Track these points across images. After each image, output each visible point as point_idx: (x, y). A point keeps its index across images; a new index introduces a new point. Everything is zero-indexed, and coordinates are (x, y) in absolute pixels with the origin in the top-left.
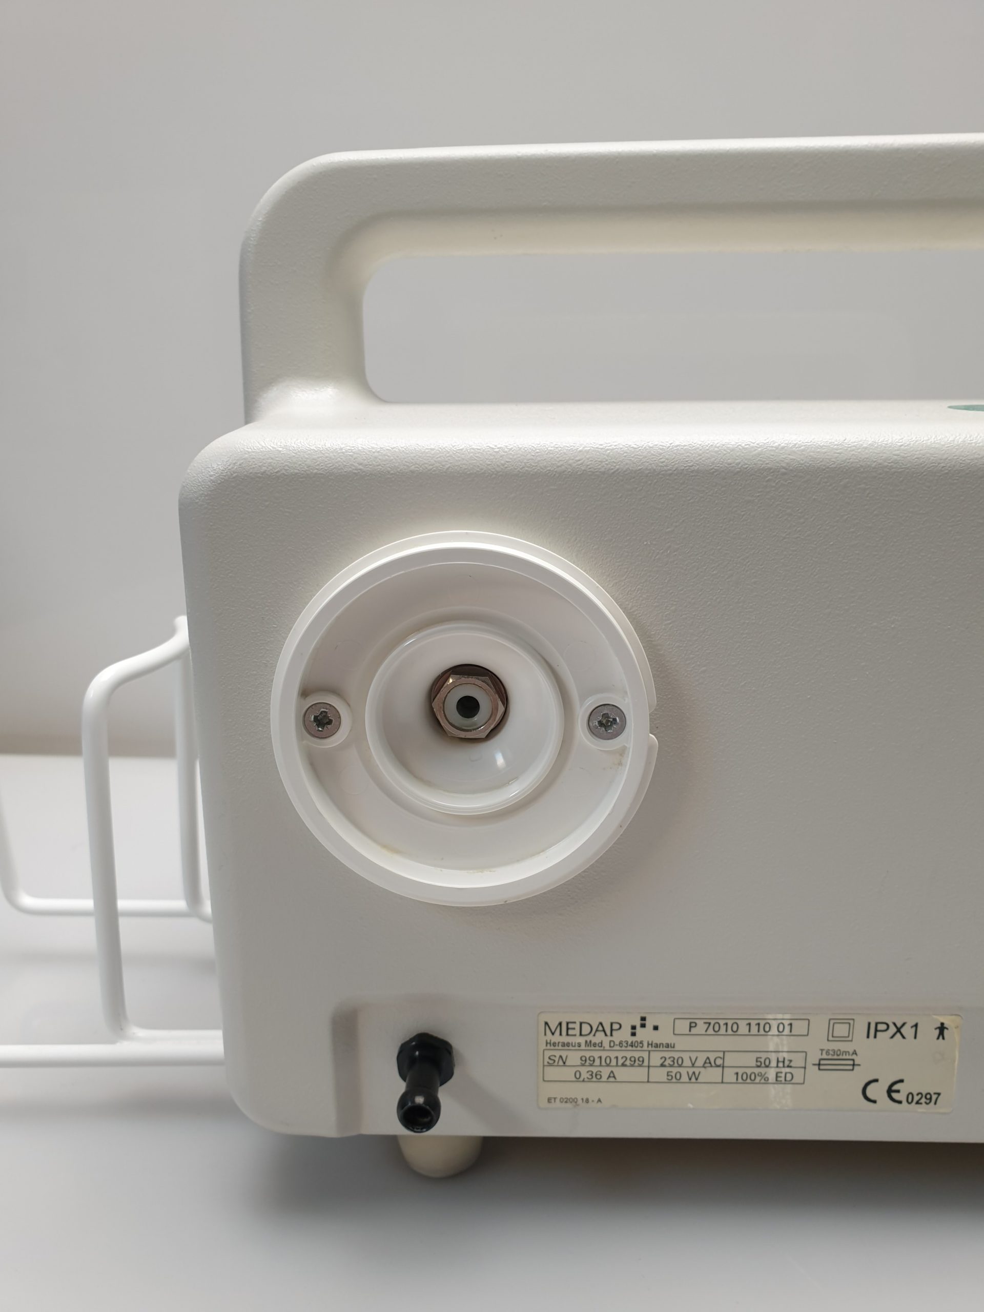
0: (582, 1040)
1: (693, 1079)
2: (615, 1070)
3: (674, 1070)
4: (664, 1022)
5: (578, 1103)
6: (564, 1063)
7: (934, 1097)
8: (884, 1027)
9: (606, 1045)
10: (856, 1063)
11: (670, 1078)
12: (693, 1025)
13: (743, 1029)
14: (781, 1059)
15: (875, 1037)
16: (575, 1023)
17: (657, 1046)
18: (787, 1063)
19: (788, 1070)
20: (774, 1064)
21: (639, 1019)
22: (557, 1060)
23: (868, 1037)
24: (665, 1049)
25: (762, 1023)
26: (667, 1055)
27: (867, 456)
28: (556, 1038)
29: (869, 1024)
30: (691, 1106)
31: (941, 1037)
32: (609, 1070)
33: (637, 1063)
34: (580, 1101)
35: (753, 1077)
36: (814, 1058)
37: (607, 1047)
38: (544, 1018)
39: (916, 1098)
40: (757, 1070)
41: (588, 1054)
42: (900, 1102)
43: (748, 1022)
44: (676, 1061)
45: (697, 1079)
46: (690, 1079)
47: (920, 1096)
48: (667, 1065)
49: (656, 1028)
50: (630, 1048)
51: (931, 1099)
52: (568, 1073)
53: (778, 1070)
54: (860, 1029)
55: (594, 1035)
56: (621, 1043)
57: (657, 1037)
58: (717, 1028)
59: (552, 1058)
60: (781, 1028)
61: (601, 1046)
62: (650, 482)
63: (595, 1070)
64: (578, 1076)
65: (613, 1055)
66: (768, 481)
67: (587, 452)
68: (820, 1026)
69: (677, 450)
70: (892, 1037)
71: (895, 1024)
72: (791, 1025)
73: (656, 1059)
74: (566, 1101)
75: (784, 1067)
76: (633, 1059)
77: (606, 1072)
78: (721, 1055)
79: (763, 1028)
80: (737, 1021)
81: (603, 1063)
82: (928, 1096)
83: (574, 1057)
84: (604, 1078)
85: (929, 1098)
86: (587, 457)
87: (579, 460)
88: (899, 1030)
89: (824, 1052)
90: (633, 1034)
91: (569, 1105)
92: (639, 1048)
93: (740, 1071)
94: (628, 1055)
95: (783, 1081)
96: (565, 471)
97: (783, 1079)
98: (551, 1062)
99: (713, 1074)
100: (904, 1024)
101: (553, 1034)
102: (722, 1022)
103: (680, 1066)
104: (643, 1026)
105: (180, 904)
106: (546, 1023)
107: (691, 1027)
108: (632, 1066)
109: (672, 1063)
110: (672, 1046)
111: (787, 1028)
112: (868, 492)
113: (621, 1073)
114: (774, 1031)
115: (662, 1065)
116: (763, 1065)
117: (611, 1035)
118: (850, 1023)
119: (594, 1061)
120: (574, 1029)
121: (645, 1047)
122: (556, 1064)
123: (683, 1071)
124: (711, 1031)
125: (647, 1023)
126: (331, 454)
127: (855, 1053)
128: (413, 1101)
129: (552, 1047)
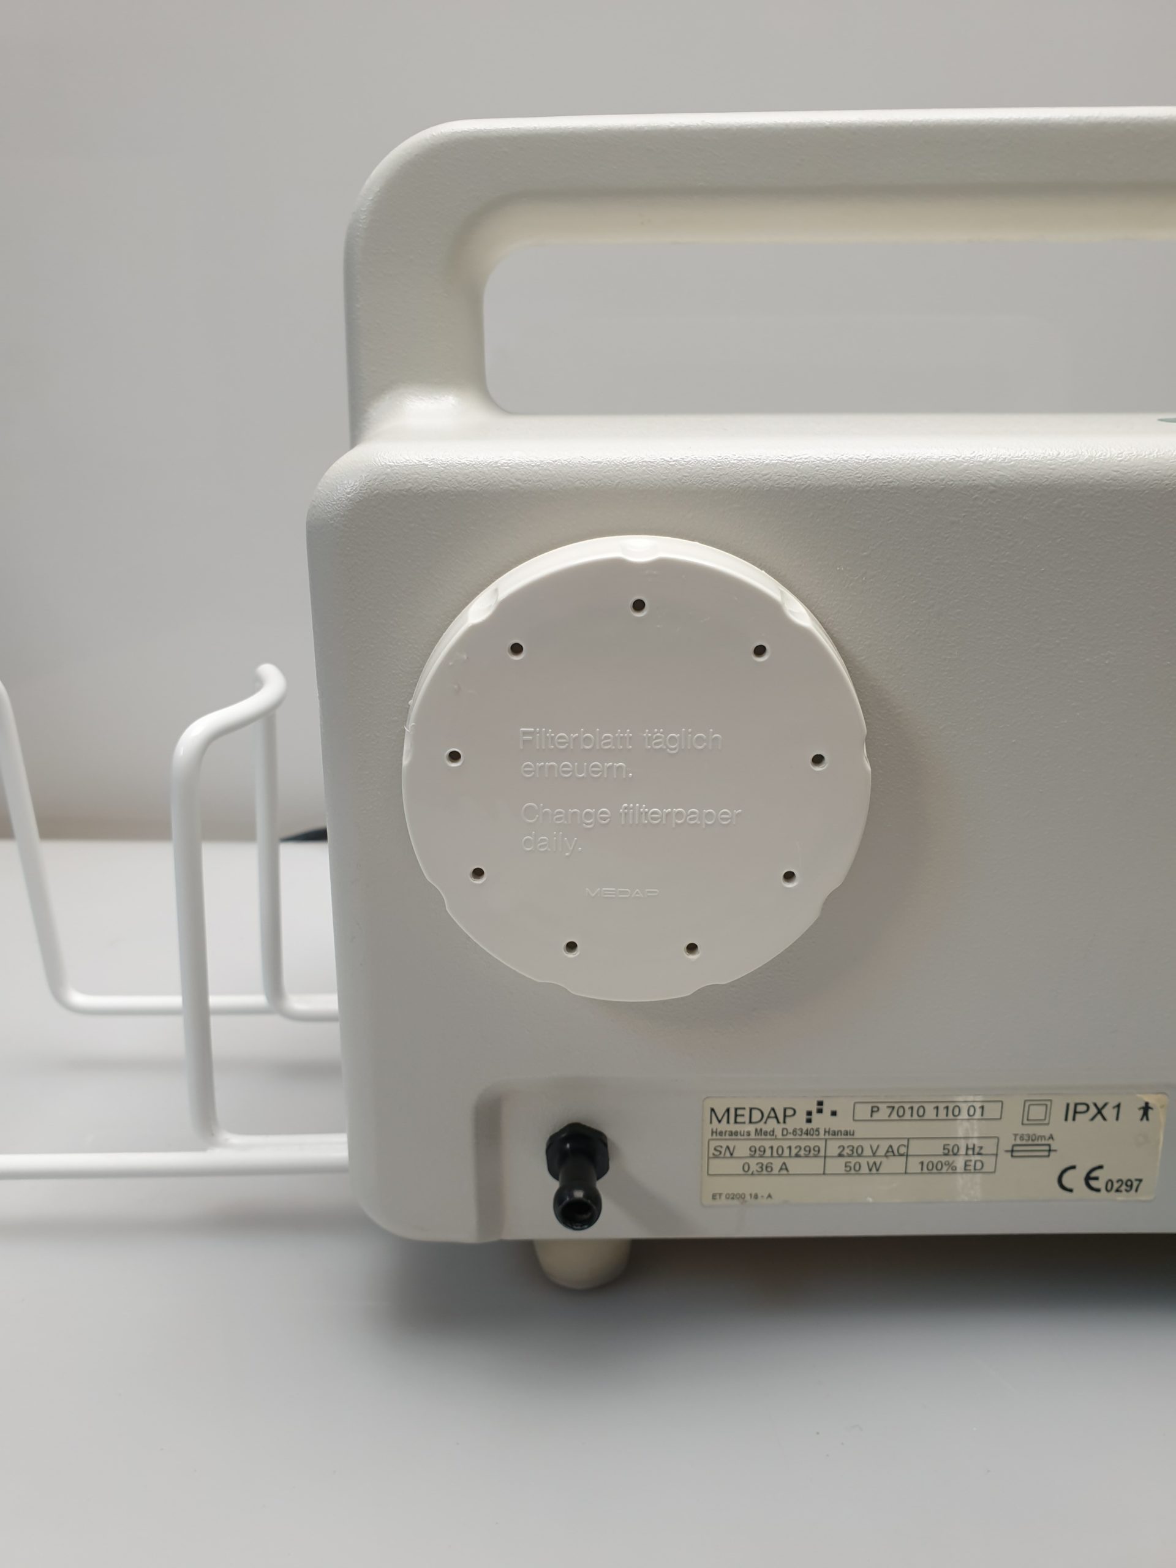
0: (751, 1128)
1: (874, 1170)
2: (789, 1162)
3: (853, 1161)
4: (843, 1106)
5: (746, 1199)
6: (732, 1154)
7: (1135, 1184)
8: (1084, 1108)
9: (778, 1133)
10: (1052, 1148)
11: (848, 1169)
12: (875, 1109)
13: (930, 1113)
14: (971, 1146)
15: (1074, 1119)
16: (744, 1109)
17: (834, 1133)
18: (977, 1150)
19: (978, 1158)
20: (963, 1151)
21: (816, 1103)
22: (723, 1150)
23: (1066, 1119)
24: (843, 1137)
25: (951, 1106)
26: (846, 1143)
27: (1083, 472)
28: (723, 1126)
29: (1068, 1105)
30: (870, 1200)
31: (1145, 1118)
32: (781, 1161)
33: (812, 1153)
34: (748, 1197)
35: (939, 1166)
36: (1007, 1143)
37: (780, 1136)
38: (710, 1104)
39: (1116, 1186)
40: (944, 1159)
41: (757, 1144)
42: (1098, 1190)
43: (935, 1105)
44: (855, 1150)
45: (877, 1170)
46: (870, 1170)
47: (1120, 1183)
48: (845, 1154)
49: (834, 1113)
50: (804, 1136)
51: (1131, 1186)
52: (735, 1166)
53: (967, 1158)
54: (1058, 1111)
55: (765, 1123)
56: (795, 1131)
57: (835, 1124)
58: (901, 1113)
59: (719, 1149)
60: (972, 1112)
61: (773, 1135)
62: (844, 500)
63: (765, 1161)
64: (746, 1168)
65: (785, 1144)
66: (976, 498)
67: (775, 465)
68: (1014, 1108)
69: (875, 464)
70: (1092, 1119)
71: (1095, 1105)
72: (982, 1108)
73: (833, 1147)
74: (733, 1197)
75: (973, 1154)
76: (807, 1149)
77: (777, 1163)
78: (905, 1142)
79: (952, 1112)
80: (924, 1105)
81: (775, 1154)
82: (1129, 1183)
83: (742, 1148)
84: (776, 1171)
85: (1130, 1185)
86: (775, 470)
87: (766, 475)
88: (1100, 1112)
89: (1018, 1138)
90: (809, 1121)
91: (736, 1202)
92: (814, 1137)
93: (926, 1160)
94: (803, 1144)
95: (973, 1170)
96: (750, 487)
97: (972, 1168)
98: (717, 1153)
99: (895, 1164)
100: (1105, 1105)
101: (720, 1121)
102: (907, 1106)
103: (859, 1156)
104: (820, 1111)
105: (260, 999)
106: (712, 1110)
107: (872, 1112)
108: (806, 1156)
109: (850, 1153)
110: (852, 1133)
111: (979, 1111)
112: (1083, 512)
113: (794, 1165)
114: (964, 1115)
115: (840, 1155)
116: (951, 1153)
117: (784, 1122)
118: (1047, 1104)
119: (764, 1151)
120: (743, 1115)
121: (822, 1135)
122: (722, 1155)
123: (863, 1161)
124: (894, 1116)
125: (825, 1108)
126: (485, 469)
127: (1051, 1137)
128: (571, 1196)
129: (719, 1137)
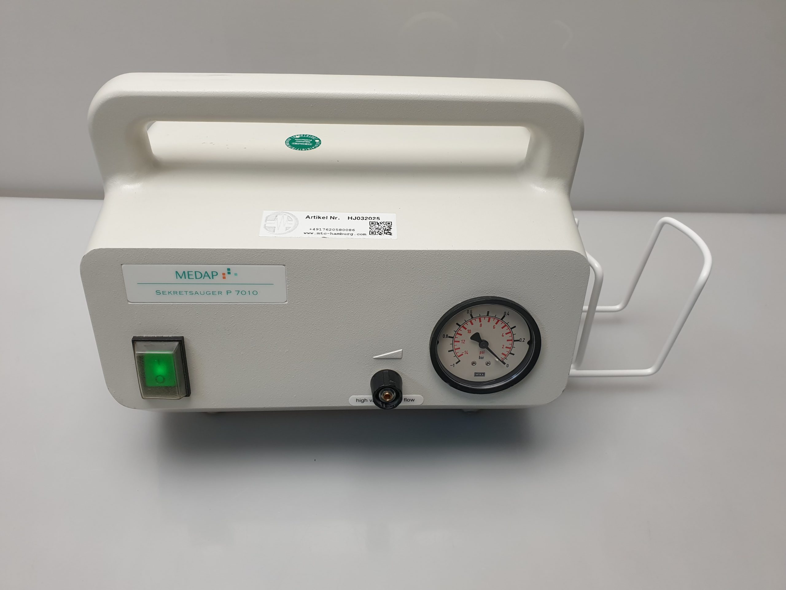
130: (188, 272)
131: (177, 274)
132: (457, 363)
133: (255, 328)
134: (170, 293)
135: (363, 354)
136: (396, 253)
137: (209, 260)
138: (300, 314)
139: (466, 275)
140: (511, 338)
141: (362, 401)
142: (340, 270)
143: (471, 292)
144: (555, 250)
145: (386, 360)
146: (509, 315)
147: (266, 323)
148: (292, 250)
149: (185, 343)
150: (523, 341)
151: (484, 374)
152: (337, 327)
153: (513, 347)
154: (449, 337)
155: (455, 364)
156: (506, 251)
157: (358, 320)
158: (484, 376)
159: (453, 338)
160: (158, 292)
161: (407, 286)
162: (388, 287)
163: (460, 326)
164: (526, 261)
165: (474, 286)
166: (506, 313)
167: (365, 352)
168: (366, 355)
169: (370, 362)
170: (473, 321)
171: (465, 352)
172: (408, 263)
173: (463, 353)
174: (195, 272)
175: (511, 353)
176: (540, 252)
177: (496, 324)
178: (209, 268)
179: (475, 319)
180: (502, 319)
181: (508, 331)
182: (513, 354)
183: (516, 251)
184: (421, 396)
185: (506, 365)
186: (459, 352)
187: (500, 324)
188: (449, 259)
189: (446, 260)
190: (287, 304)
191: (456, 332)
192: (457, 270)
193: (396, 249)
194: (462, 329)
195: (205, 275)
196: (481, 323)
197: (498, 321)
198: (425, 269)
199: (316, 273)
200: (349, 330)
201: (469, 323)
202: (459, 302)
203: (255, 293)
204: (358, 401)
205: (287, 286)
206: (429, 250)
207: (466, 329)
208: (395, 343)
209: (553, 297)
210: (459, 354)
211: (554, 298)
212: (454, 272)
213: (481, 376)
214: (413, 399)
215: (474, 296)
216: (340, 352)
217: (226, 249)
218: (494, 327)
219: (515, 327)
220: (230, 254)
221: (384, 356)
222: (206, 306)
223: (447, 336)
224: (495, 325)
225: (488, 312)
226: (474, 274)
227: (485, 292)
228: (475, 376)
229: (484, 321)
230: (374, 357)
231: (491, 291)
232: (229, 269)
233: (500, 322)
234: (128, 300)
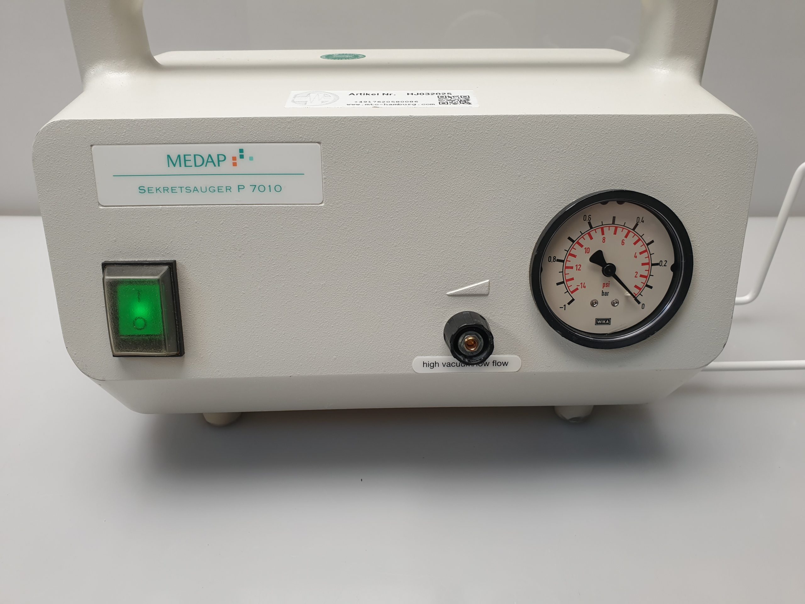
130: (185, 156)
131: (169, 158)
132: (569, 304)
133: (277, 246)
134: (158, 191)
135: (432, 288)
136: (480, 120)
137: (213, 136)
138: (341, 224)
139: (581, 154)
140: (647, 261)
141: (432, 365)
142: (399, 149)
143: (589, 183)
144: (707, 115)
145: (465, 298)
146: (643, 222)
147: (293, 238)
148: (330, 118)
149: (177, 270)
150: (665, 266)
151: (609, 320)
152: (395, 244)
153: (650, 275)
154: (559, 261)
155: (567, 305)
156: (638, 116)
157: (424, 232)
158: (609, 324)
159: (563, 261)
160: (142, 189)
161: (497, 175)
162: (469, 176)
163: (573, 241)
164: (666, 132)
165: (593, 173)
166: (640, 218)
167: (435, 285)
168: (436, 290)
169: (442, 301)
170: (593, 233)
171: (581, 285)
172: (497, 137)
173: (578, 287)
174: (195, 155)
175: (647, 286)
176: (686, 118)
177: (626, 237)
178: (214, 149)
179: (595, 230)
180: (634, 229)
181: (643, 249)
182: (651, 287)
183: (652, 116)
184: (518, 357)
185: (641, 305)
186: (573, 285)
187: (632, 238)
188: (558, 128)
189: (553, 131)
190: (324, 207)
191: (568, 251)
192: (568, 147)
193: (480, 115)
194: (577, 246)
195: (209, 161)
196: (603, 236)
197: (629, 232)
198: (523, 146)
199: (365, 155)
200: (412, 248)
201: (587, 237)
202: (573, 200)
203: (278, 189)
204: (425, 365)
205: (324, 177)
206: (527, 115)
207: (582, 246)
208: (479, 269)
209: (706, 189)
210: (572, 289)
211: (707, 192)
212: (565, 151)
213: (606, 324)
214: (505, 362)
215: (593, 189)
216: (399, 286)
217: (238, 119)
218: (623, 243)
219: (652, 242)
220: (243, 125)
221: (462, 291)
222: (208, 210)
223: (555, 259)
224: (625, 239)
225: (614, 218)
226: (593, 154)
227: (609, 182)
228: (597, 323)
229: (609, 232)
230: (448, 293)
231: (618, 181)
232: (241, 151)
233: (631, 234)
234: (99, 203)
